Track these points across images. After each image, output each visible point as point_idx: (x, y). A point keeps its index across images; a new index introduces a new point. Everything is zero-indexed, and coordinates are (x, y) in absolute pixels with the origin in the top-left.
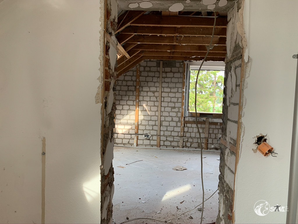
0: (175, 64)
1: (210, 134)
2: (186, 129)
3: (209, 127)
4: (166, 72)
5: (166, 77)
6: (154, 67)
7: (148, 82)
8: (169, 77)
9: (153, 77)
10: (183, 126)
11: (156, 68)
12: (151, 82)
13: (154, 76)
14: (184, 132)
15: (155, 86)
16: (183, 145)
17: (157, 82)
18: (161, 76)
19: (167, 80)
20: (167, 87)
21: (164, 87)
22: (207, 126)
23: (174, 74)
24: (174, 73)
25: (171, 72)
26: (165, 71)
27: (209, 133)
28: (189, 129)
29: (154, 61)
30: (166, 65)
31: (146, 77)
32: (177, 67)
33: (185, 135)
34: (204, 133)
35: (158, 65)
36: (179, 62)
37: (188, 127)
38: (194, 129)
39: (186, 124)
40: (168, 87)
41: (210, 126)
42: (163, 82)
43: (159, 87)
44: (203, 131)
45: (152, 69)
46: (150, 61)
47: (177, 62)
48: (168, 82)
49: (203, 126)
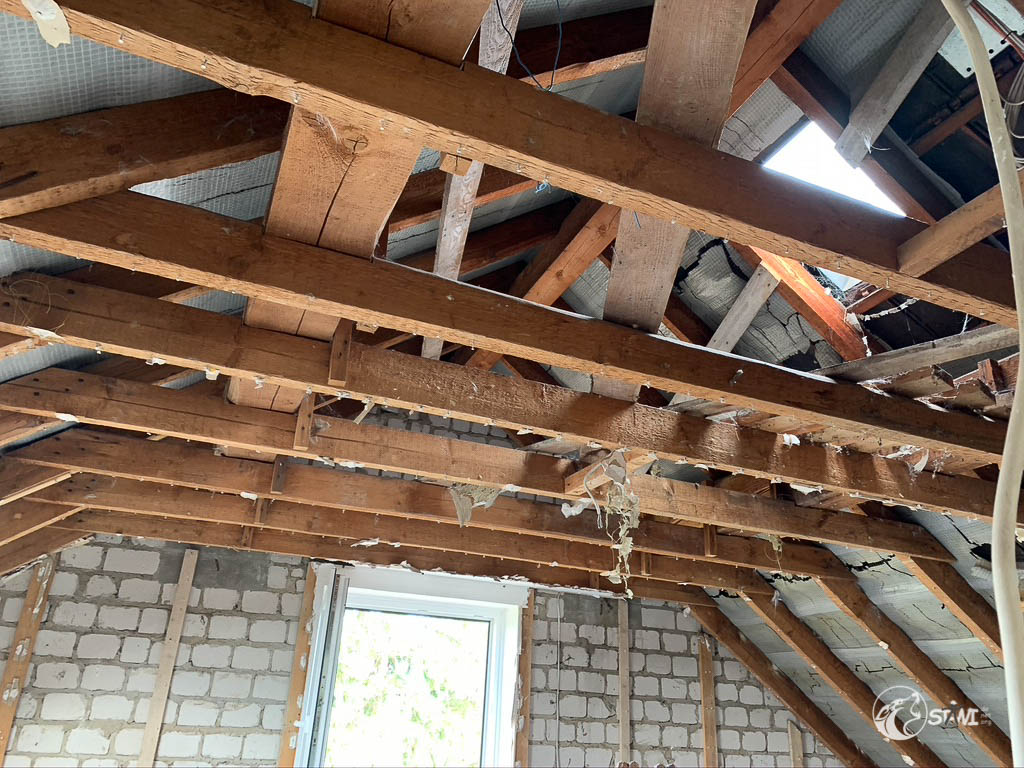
0: (266, 571)
4: (210, 614)
5: (207, 640)
6: (143, 577)
7: (85, 663)
8: (222, 642)
9: (123, 634)
11: (156, 584)
12: (107, 662)
13: (135, 633)
15: (130, 687)
17: (146, 664)
18: (174, 631)
19: (203, 655)
20: (201, 698)
21: (181, 699)
23: (250, 625)
24: (251, 617)
25: (237, 610)
26: (207, 605)
29: (150, 549)
30: (212, 571)
31: (81, 633)
32: (273, 591)
35: (170, 571)
36: (285, 565)
40: (207, 697)
42: (182, 669)
43: (149, 695)
45: (130, 590)
46: (127, 544)
47: (276, 564)
48: (211, 671)
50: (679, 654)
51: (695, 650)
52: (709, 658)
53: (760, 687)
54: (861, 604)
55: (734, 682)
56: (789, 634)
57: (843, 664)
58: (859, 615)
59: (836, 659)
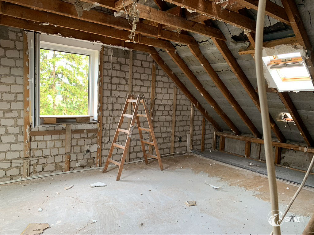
0: (7, 33)
1: (72, 148)
2: (34, 145)
3: (71, 136)
10: (29, 141)
14: (30, 150)
16: (30, 171)
22: (68, 135)
23: (5, 51)
24: (5, 49)
27: (71, 146)
28: (40, 143)
32: (12, 40)
33: (32, 155)
34: (65, 147)
36: (14, 31)
37: (38, 142)
38: (48, 143)
39: (33, 137)
41: (73, 135)
44: (62, 144)
47: (11, 31)
49: (62, 136)
50: (147, 68)
51: (151, 67)
52: (155, 69)
53: (168, 77)
54: (199, 53)
55: (161, 76)
56: (178, 62)
57: (191, 71)
58: (198, 56)
59: (189, 69)
